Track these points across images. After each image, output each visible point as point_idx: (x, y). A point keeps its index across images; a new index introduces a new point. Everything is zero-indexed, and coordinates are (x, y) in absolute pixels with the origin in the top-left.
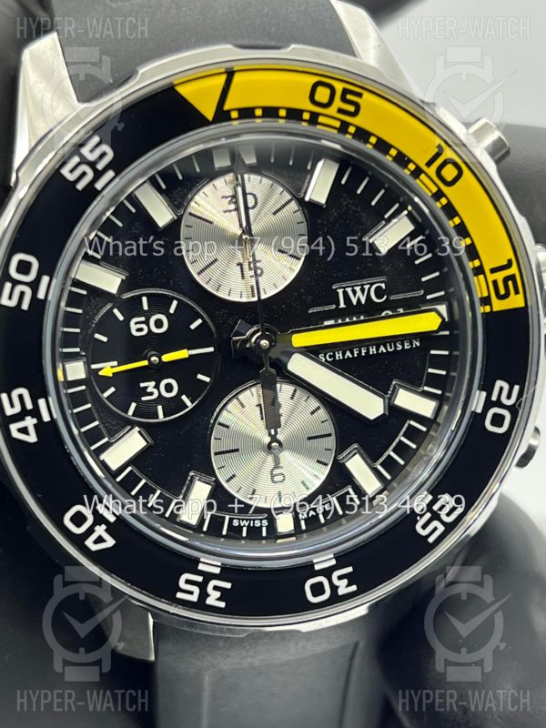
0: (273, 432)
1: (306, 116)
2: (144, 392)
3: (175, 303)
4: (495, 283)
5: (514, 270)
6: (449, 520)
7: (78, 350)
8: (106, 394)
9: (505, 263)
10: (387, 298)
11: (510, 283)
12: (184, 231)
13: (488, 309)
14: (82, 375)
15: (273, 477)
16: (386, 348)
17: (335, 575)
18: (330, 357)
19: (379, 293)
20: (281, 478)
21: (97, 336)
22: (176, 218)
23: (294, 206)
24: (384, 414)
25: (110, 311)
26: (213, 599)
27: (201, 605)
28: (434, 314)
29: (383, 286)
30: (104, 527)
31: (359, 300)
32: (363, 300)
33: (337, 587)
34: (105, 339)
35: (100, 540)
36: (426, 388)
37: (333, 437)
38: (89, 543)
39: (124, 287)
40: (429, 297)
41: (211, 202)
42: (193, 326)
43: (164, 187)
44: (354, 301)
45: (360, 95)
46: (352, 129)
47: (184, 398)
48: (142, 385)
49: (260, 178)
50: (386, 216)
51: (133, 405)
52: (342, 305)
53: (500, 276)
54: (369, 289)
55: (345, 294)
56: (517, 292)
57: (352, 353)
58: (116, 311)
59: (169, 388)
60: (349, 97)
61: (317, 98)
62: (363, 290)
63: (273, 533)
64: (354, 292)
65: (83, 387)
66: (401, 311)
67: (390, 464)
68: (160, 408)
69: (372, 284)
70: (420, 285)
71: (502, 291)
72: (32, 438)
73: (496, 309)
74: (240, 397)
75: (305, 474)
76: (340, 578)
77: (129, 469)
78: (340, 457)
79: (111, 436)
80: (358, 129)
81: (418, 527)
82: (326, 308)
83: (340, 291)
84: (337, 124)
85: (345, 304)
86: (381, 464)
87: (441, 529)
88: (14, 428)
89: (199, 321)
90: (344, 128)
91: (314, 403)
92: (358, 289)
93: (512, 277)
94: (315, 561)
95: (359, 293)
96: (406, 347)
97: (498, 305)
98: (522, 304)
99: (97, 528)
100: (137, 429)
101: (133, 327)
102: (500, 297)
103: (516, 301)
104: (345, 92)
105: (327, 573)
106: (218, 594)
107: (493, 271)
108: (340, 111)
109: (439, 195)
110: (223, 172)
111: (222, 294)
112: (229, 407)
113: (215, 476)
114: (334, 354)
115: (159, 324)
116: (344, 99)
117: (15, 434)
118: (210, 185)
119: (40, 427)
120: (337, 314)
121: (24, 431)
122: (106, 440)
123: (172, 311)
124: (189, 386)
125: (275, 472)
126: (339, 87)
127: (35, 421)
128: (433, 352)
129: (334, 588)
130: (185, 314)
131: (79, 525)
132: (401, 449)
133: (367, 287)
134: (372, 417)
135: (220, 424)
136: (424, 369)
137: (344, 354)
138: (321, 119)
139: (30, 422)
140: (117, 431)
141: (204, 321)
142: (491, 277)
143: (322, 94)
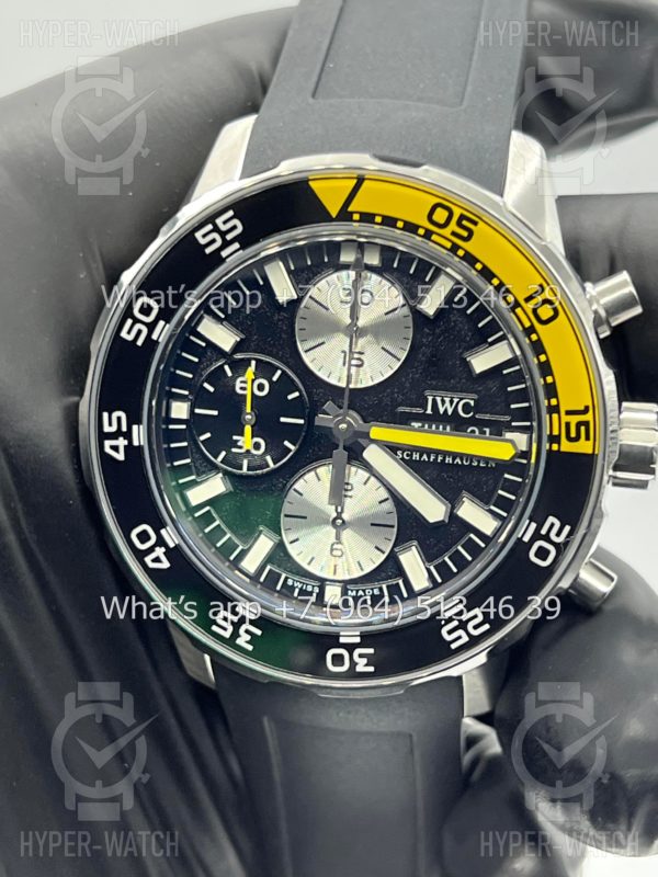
0: (339, 510)
1: (421, 232)
2: (235, 443)
3: (279, 372)
4: (568, 425)
5: (588, 417)
6: (476, 633)
7: (186, 393)
8: (203, 438)
9: (582, 408)
10: (473, 416)
11: (583, 428)
12: (301, 312)
13: (555, 447)
14: (184, 416)
15: (332, 550)
16: (462, 461)
17: (357, 652)
18: (408, 455)
19: (466, 408)
20: (339, 553)
21: (206, 385)
22: (296, 297)
23: (406, 310)
24: (443, 521)
25: (222, 366)
26: (243, 640)
27: (231, 642)
28: (509, 445)
29: (472, 403)
30: (163, 549)
31: (446, 410)
32: (450, 412)
33: (357, 664)
34: (211, 389)
35: (157, 560)
36: (493, 508)
37: (395, 529)
38: (148, 560)
39: (238, 348)
40: (513, 424)
41: (331, 290)
42: (290, 397)
43: (292, 268)
44: (442, 410)
45: (475, 223)
46: (461, 253)
47: (269, 458)
48: (235, 438)
49: (379, 279)
50: (490, 340)
51: (223, 454)
52: (429, 411)
53: (574, 420)
54: (458, 403)
55: (434, 401)
56: (587, 438)
57: (429, 458)
58: (227, 368)
59: (257, 446)
60: (465, 223)
61: (435, 218)
62: (451, 402)
63: (320, 601)
64: (443, 402)
65: (184, 427)
66: (487, 430)
67: (442, 568)
68: (245, 463)
69: (461, 399)
70: (509, 411)
71: (573, 434)
72: (120, 456)
73: (563, 449)
74: (318, 470)
75: (362, 555)
76: (361, 656)
77: (207, 508)
78: (396, 550)
79: (198, 475)
80: (467, 253)
81: (444, 632)
82: (414, 410)
83: (430, 399)
84: (449, 245)
85: (432, 410)
86: (435, 567)
87: (465, 639)
88: (107, 444)
89: (297, 394)
90: (454, 249)
91: (384, 494)
92: (447, 400)
93: (586, 424)
94: (342, 633)
95: (447, 404)
96: (481, 465)
97: (566, 446)
98: (590, 452)
99: (157, 549)
100: (220, 475)
101: (238, 385)
102: (569, 439)
103: (583, 447)
104: (462, 217)
105: (350, 648)
106: (248, 638)
107: (569, 413)
108: (454, 234)
109: (530, 331)
110: (346, 267)
111: (322, 375)
112: (306, 477)
113: (280, 535)
114: (412, 455)
115: (261, 387)
116: (459, 224)
117: (108, 450)
118: (335, 276)
119: (129, 448)
120: (423, 418)
121: (115, 448)
122: (193, 477)
123: (275, 379)
124: (276, 450)
125: (335, 546)
126: (457, 212)
127: (126, 442)
128: (506, 476)
129: (353, 664)
130: (285, 384)
131: (143, 542)
132: (457, 558)
133: (456, 400)
134: (431, 521)
135: (295, 490)
136: (495, 490)
137: (421, 456)
138: (434, 237)
139: (122, 442)
140: (204, 472)
141: (301, 395)
142: (565, 418)
143: (440, 216)
